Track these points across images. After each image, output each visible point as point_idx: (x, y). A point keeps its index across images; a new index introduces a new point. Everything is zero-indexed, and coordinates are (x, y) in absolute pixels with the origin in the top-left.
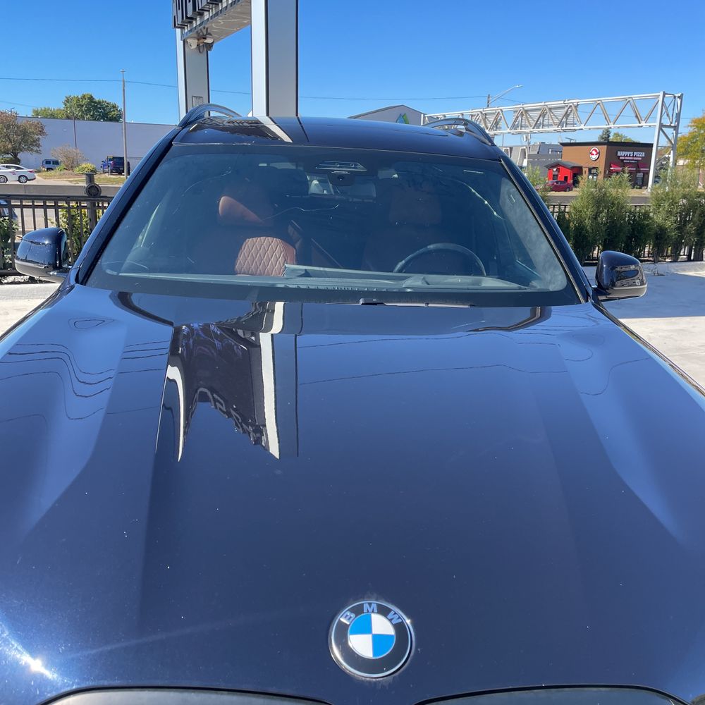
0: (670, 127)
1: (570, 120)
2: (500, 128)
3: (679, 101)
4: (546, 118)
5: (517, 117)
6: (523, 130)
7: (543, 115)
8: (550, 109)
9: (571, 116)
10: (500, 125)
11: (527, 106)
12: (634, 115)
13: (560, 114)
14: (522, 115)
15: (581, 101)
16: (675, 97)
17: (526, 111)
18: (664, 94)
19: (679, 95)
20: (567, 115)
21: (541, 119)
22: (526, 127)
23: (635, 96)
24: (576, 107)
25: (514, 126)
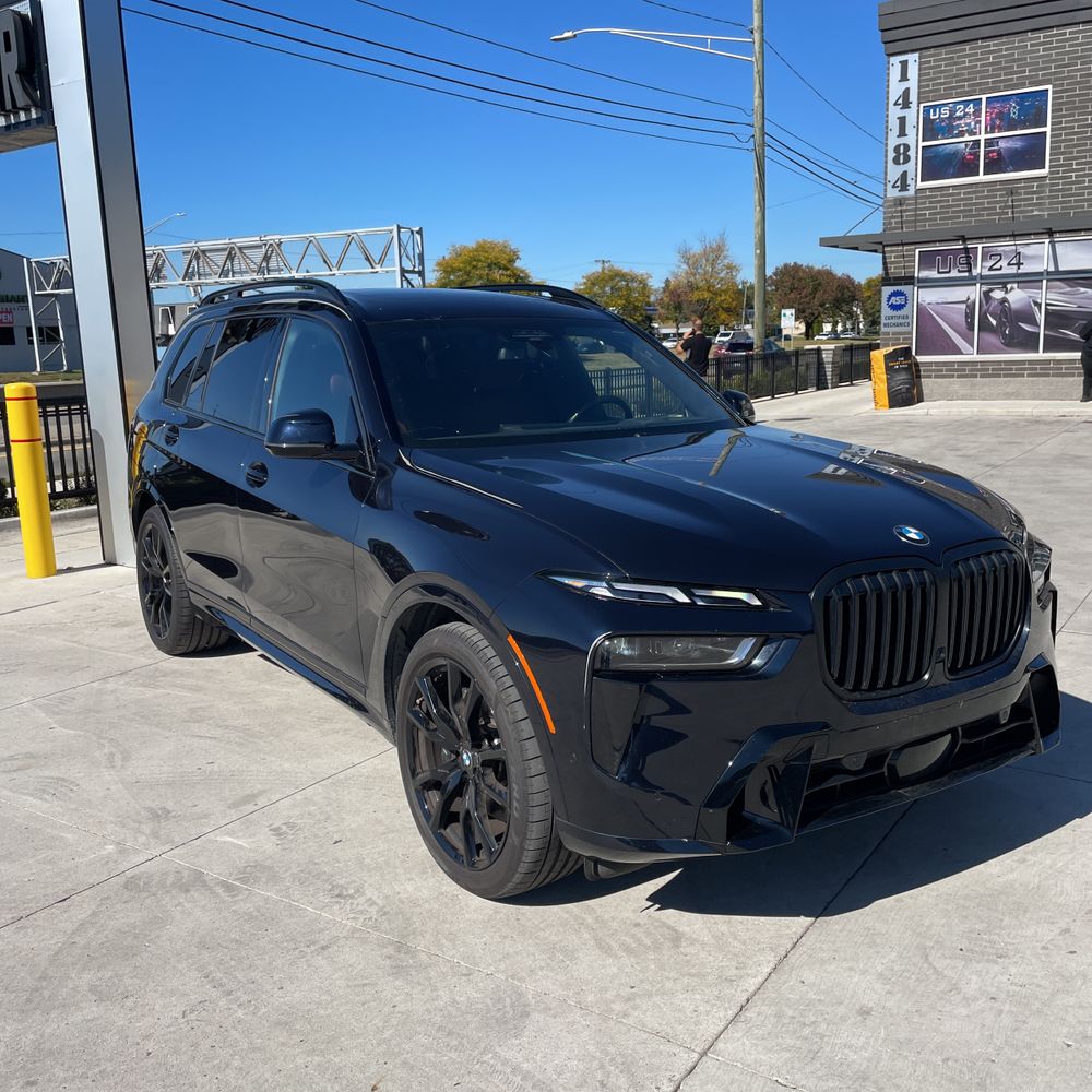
0: (413, 272)
1: (273, 264)
2: (165, 278)
3: (418, 237)
4: (236, 261)
5: (191, 261)
6: (203, 280)
7: (230, 257)
8: (240, 248)
9: (274, 258)
10: (164, 272)
11: (204, 245)
12: (363, 257)
13: (258, 255)
14: (198, 258)
15: (285, 238)
16: (412, 232)
17: (204, 252)
18: (399, 228)
19: (418, 229)
20: (267, 258)
21: (228, 262)
22: (206, 275)
23: (361, 231)
24: (279, 244)
25: (187, 275)
